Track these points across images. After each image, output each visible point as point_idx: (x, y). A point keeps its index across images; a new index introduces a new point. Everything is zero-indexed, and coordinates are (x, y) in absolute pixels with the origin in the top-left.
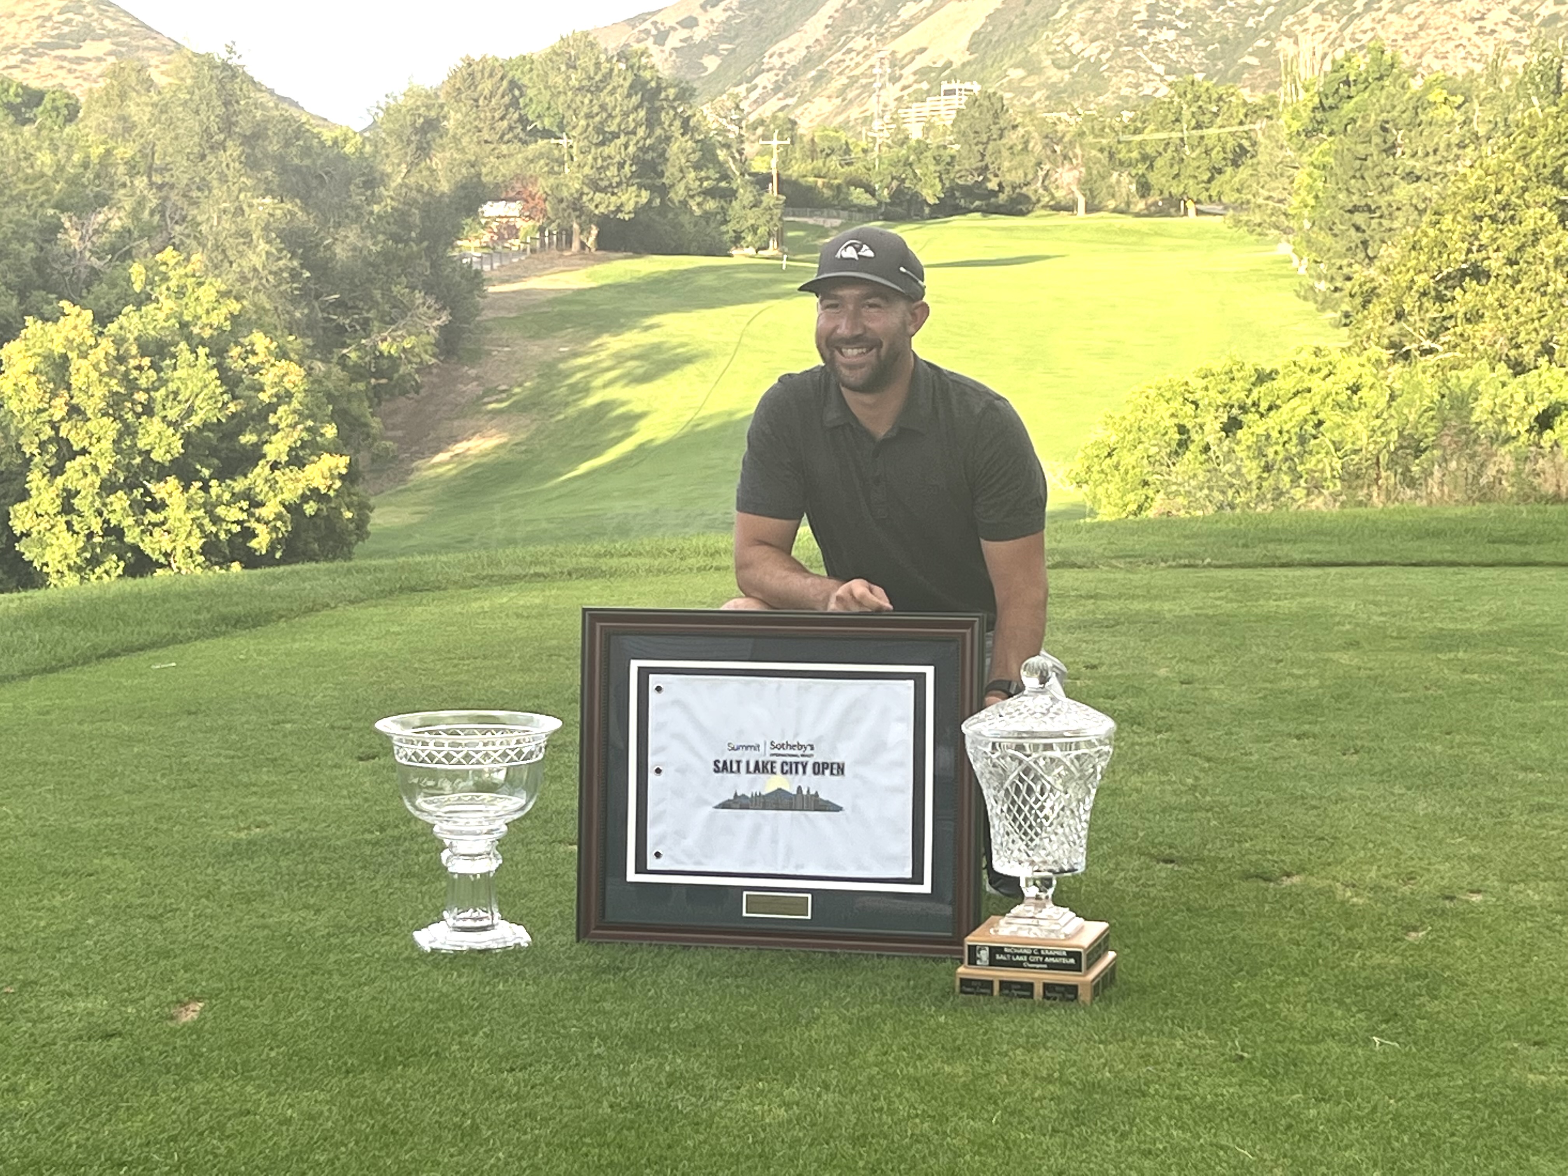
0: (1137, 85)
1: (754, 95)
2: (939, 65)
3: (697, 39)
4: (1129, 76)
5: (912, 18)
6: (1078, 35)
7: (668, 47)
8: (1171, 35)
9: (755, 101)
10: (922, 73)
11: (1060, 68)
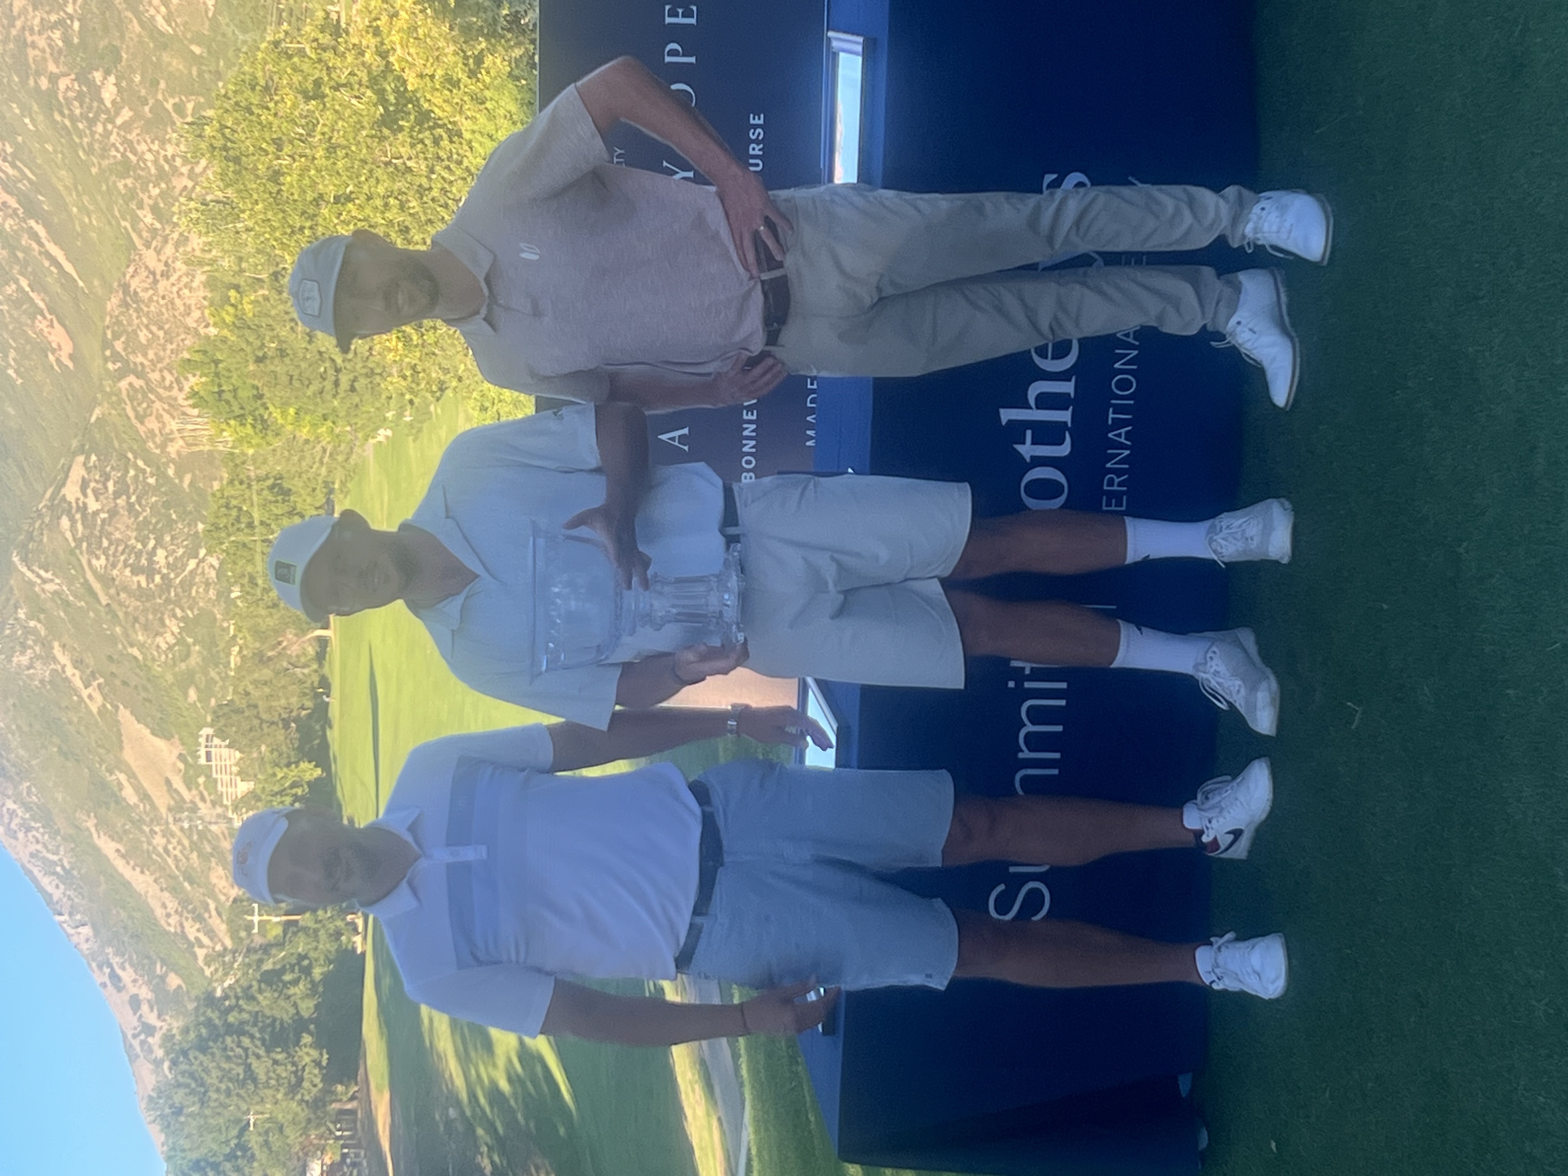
0: (207, 584)
2: (182, 766)
3: (150, 996)
4: (198, 590)
5: (137, 792)
6: (158, 639)
7: (157, 1023)
8: (161, 554)
9: (212, 939)
10: (189, 782)
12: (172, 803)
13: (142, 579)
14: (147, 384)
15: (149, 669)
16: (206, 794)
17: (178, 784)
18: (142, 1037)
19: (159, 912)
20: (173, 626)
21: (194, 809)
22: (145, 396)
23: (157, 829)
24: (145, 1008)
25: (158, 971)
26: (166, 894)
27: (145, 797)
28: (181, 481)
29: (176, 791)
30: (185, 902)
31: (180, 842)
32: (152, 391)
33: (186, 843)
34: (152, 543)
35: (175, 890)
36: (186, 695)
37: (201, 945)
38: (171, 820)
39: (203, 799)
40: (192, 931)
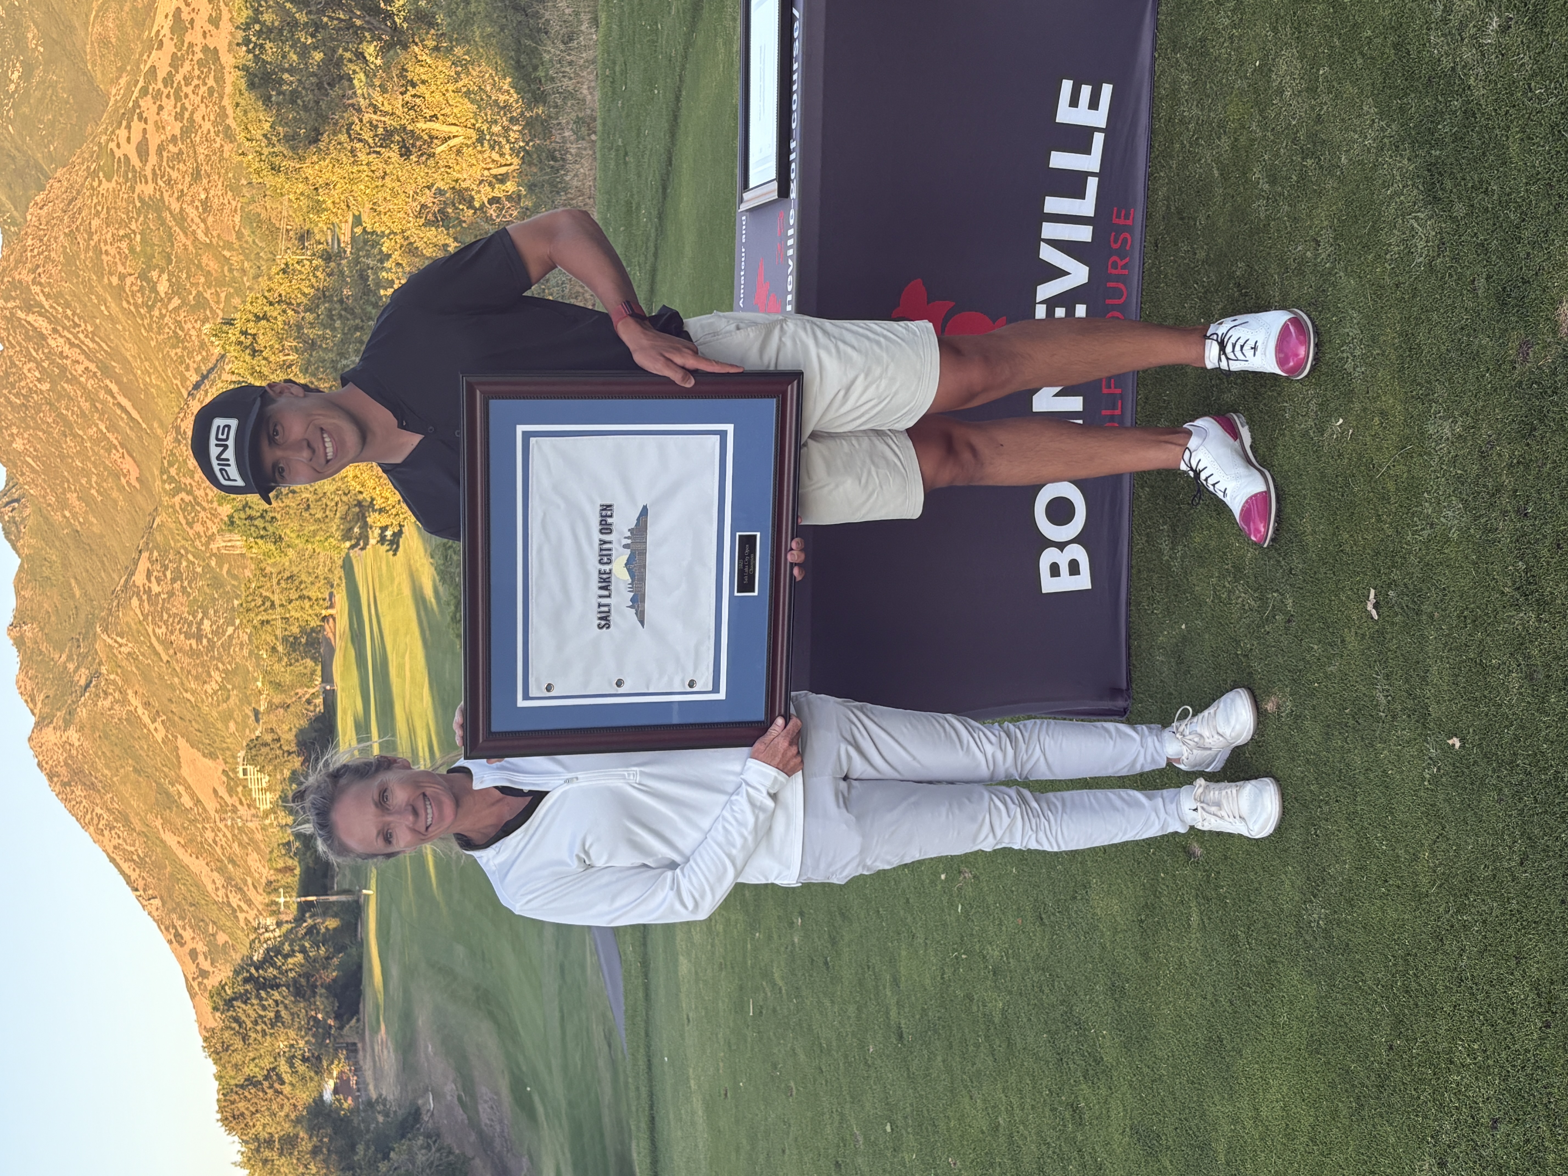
0: (242, 645)
1: (245, 907)
2: (225, 779)
3: (205, 949)
4: (235, 650)
5: (192, 799)
6: (206, 686)
7: (211, 970)
8: (207, 623)
9: (249, 906)
10: (231, 791)
11: (228, 698)
12: (219, 807)
13: (193, 642)
14: (195, 499)
15: (199, 709)
16: (243, 799)
17: (222, 791)
18: (200, 979)
19: (210, 887)
20: (216, 675)
21: (235, 810)
22: (193, 507)
23: (207, 826)
24: (201, 958)
25: (211, 931)
26: (215, 874)
27: (198, 802)
28: (221, 569)
29: (221, 797)
30: (229, 879)
31: (224, 835)
32: (199, 504)
33: (229, 836)
34: (200, 615)
35: (221, 870)
36: (227, 728)
37: (242, 910)
38: (218, 820)
39: (241, 803)
40: (235, 900)
